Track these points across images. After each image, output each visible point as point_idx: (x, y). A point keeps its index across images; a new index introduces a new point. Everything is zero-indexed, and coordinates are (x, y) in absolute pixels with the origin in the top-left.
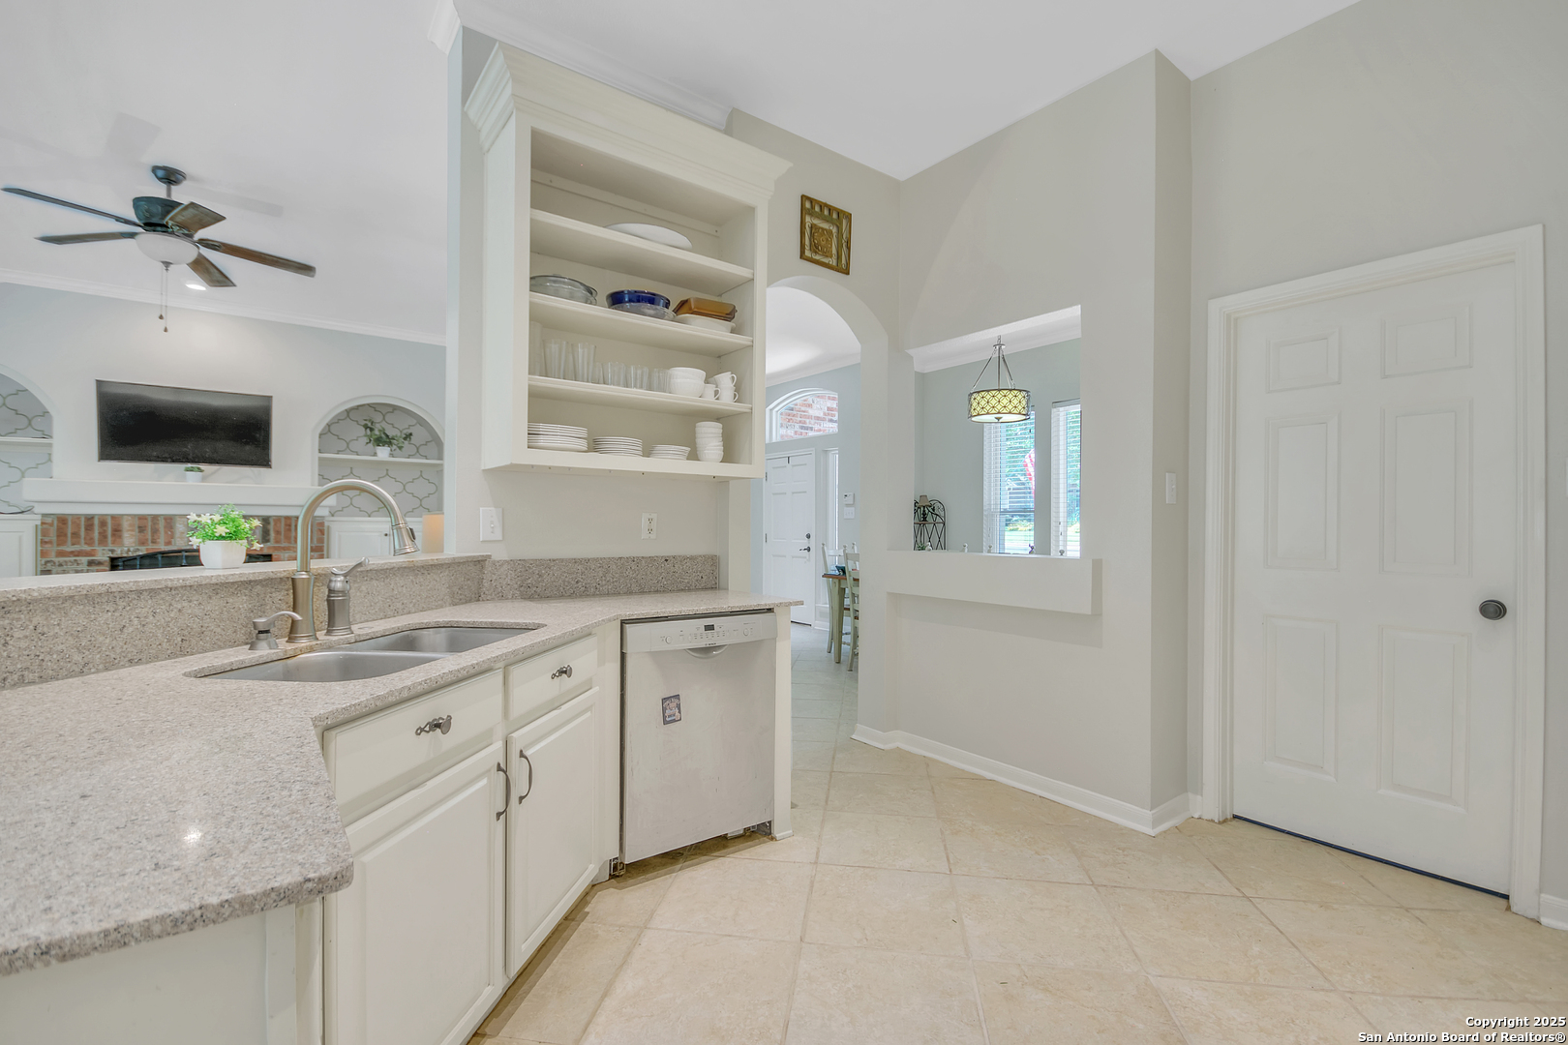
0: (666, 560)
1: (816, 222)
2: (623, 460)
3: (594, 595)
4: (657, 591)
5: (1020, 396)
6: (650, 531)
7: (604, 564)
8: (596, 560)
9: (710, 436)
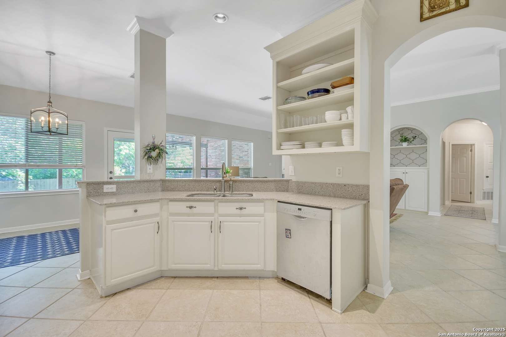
0: (345, 186)
3: (318, 195)
4: (341, 197)
6: (339, 174)
7: (322, 185)
8: (319, 183)
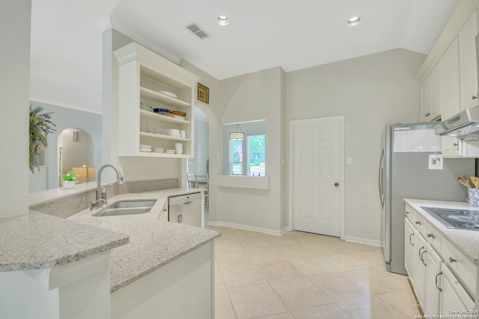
0: (166, 180)
1: (201, 90)
2: (159, 154)
3: (148, 191)
4: (163, 189)
5: (243, 134)
6: (162, 172)
7: (150, 182)
8: (148, 181)
9: (179, 146)
